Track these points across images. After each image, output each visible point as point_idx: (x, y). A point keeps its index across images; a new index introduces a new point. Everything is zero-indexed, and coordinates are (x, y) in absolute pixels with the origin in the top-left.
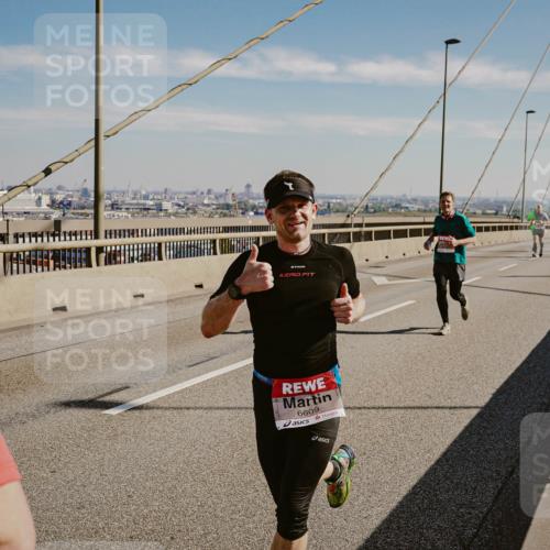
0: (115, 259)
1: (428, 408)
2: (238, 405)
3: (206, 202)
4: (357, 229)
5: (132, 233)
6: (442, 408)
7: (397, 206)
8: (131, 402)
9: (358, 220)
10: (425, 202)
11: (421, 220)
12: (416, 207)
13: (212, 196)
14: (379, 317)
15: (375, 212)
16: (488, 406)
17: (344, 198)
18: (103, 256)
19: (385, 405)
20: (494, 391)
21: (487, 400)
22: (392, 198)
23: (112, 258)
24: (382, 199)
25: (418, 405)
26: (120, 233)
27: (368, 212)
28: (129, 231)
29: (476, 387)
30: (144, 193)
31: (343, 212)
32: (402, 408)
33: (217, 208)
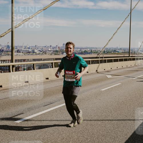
0: (18, 69)
1: (126, 120)
2: (61, 119)
3: (49, 50)
4: (101, 59)
5: (24, 60)
6: (131, 120)
7: (115, 51)
8: (24, 118)
9: (101, 56)
10: (124, 50)
11: (123, 56)
12: (121, 51)
13: (52, 48)
14: (109, 89)
15: (107, 53)
17: (97, 48)
18: (14, 68)
19: (111, 119)
22: (113, 48)
23: (17, 69)
24: (110, 48)
25: (123, 119)
26: (20, 61)
27: (105, 53)
28: (23, 60)
30: (28, 47)
31: (96, 53)
32: (117, 120)
33: (53, 52)
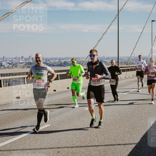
1: (115, 145)
3: (21, 62)
6: (121, 144)
12: (109, 61)
13: (24, 59)
16: (139, 143)
20: (141, 136)
21: (139, 140)
29: (134, 135)
33: (26, 64)
